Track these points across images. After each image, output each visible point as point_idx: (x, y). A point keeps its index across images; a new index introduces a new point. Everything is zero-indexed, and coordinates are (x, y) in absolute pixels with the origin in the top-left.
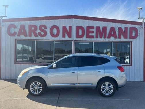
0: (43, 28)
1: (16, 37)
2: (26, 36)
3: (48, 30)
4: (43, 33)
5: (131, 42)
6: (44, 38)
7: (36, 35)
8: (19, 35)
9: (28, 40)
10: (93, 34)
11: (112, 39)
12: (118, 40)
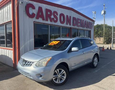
0: (55, 14)
1: (34, 19)
2: (43, 19)
4: (55, 19)
5: (90, 31)
6: (56, 24)
8: (37, 18)
9: (44, 24)
10: (79, 24)
11: (85, 29)
12: (87, 29)
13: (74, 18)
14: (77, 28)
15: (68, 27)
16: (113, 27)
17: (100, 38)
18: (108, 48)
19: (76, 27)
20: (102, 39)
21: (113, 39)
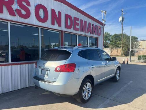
0: (24, 4)
3: (32, 9)
5: (98, 38)
6: (26, 21)
7: (12, 13)
10: (78, 27)
11: (89, 34)
12: (92, 35)
13: (67, 17)
14: (75, 32)
15: (55, 28)
16: (131, 37)
17: (118, 49)
18: (124, 62)
19: (72, 30)
20: (120, 50)
21: (131, 50)
